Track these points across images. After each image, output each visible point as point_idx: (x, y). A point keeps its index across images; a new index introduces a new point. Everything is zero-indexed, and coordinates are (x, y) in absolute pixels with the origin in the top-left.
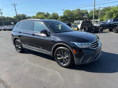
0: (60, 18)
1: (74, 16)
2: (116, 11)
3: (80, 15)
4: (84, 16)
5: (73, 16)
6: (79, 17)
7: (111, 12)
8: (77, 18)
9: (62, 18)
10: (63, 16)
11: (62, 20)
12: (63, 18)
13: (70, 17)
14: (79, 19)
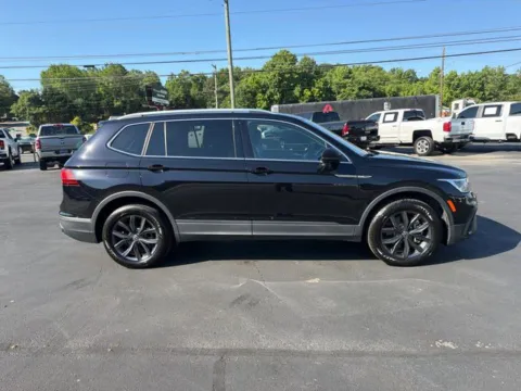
0: (26, 103)
1: (100, 94)
2: (264, 86)
3: (129, 93)
4: (154, 99)
5: (96, 96)
6: (124, 102)
7: (248, 87)
8: (117, 104)
9: (35, 100)
10: (40, 93)
11: (41, 110)
12: (43, 103)
13: (80, 101)
14: (125, 107)
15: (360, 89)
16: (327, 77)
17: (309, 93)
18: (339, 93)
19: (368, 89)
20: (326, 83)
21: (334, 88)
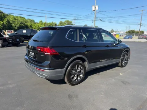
15: (20, 23)
16: (8, 18)
17: (2, 23)
18: (13, 24)
19: (23, 23)
20: (8, 20)
21: (11, 22)
